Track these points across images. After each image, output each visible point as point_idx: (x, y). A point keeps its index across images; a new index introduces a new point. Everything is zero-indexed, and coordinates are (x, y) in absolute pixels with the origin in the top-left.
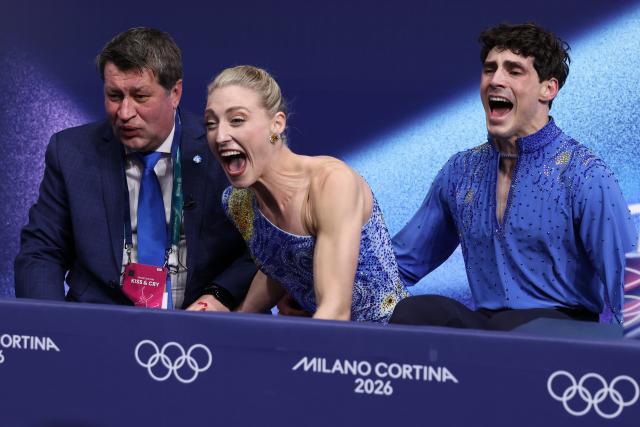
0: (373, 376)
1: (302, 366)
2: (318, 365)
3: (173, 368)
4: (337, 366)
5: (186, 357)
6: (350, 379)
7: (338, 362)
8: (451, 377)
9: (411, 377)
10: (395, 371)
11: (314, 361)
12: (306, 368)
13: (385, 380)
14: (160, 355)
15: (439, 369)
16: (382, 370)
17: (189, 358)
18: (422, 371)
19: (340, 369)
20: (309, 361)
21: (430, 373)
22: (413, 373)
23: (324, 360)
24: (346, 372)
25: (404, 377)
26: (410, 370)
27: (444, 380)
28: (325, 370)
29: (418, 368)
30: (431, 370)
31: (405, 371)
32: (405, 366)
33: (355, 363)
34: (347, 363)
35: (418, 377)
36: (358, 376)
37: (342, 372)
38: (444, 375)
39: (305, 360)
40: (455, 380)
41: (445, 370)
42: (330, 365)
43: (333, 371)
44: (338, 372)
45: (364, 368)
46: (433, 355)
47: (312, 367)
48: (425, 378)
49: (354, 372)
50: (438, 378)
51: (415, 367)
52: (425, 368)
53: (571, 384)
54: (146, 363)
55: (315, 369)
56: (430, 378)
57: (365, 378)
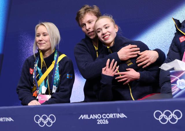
0: (102, 119)
1: (81, 117)
3: (45, 122)
4: (91, 117)
5: (48, 119)
7: (91, 115)
8: (125, 116)
9: (113, 117)
10: (108, 116)
11: (84, 116)
12: (83, 118)
13: (105, 119)
14: (41, 119)
15: (121, 114)
16: (104, 116)
17: (49, 119)
18: (116, 115)
19: (92, 117)
20: (83, 116)
21: (118, 116)
22: (114, 116)
23: (87, 115)
24: (94, 118)
25: (111, 118)
26: (113, 115)
27: (123, 117)
28: (88, 118)
29: (115, 114)
30: (119, 114)
31: (111, 116)
32: (111, 114)
33: (96, 115)
34: (94, 115)
35: (115, 117)
36: (98, 119)
37: (93, 118)
38: (123, 116)
39: (82, 116)
40: (126, 117)
41: (123, 114)
42: (89, 117)
43: (90, 118)
44: (92, 118)
45: (99, 116)
46: (119, 110)
47: (84, 118)
48: (117, 117)
49: (96, 118)
50: (121, 117)
51: (114, 114)
52: (117, 114)
53: (161, 114)
55: (85, 118)
56: (119, 117)
57: (100, 119)
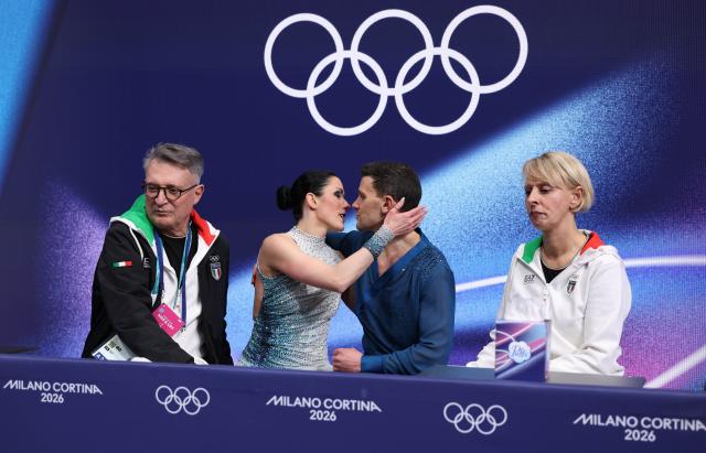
0: (322, 408)
1: (273, 402)
2: (284, 401)
3: (182, 404)
4: (297, 402)
5: (192, 397)
6: (307, 410)
7: (298, 399)
8: (377, 408)
9: (348, 409)
10: (338, 404)
11: (281, 398)
12: (276, 403)
13: (331, 411)
14: (173, 396)
15: (368, 403)
16: (329, 404)
17: (193, 397)
18: (356, 404)
19: (300, 404)
20: (277, 399)
21: (362, 405)
22: (350, 405)
23: (288, 398)
24: (304, 406)
25: (344, 408)
26: (348, 404)
27: (372, 410)
28: (289, 405)
29: (353, 402)
30: (363, 403)
31: (345, 404)
32: (344, 401)
33: (310, 399)
34: (304, 400)
35: (353, 408)
36: (312, 408)
37: (301, 406)
38: (372, 406)
39: (275, 398)
40: (380, 410)
41: (373, 404)
42: (292, 401)
44: (298, 406)
45: (316, 403)
46: (364, 393)
47: (280, 403)
48: (359, 409)
49: (309, 405)
50: (368, 409)
51: (351, 401)
52: (359, 402)
53: (460, 411)
54: (163, 401)
55: (282, 405)
56: (362, 409)
57: (317, 410)
